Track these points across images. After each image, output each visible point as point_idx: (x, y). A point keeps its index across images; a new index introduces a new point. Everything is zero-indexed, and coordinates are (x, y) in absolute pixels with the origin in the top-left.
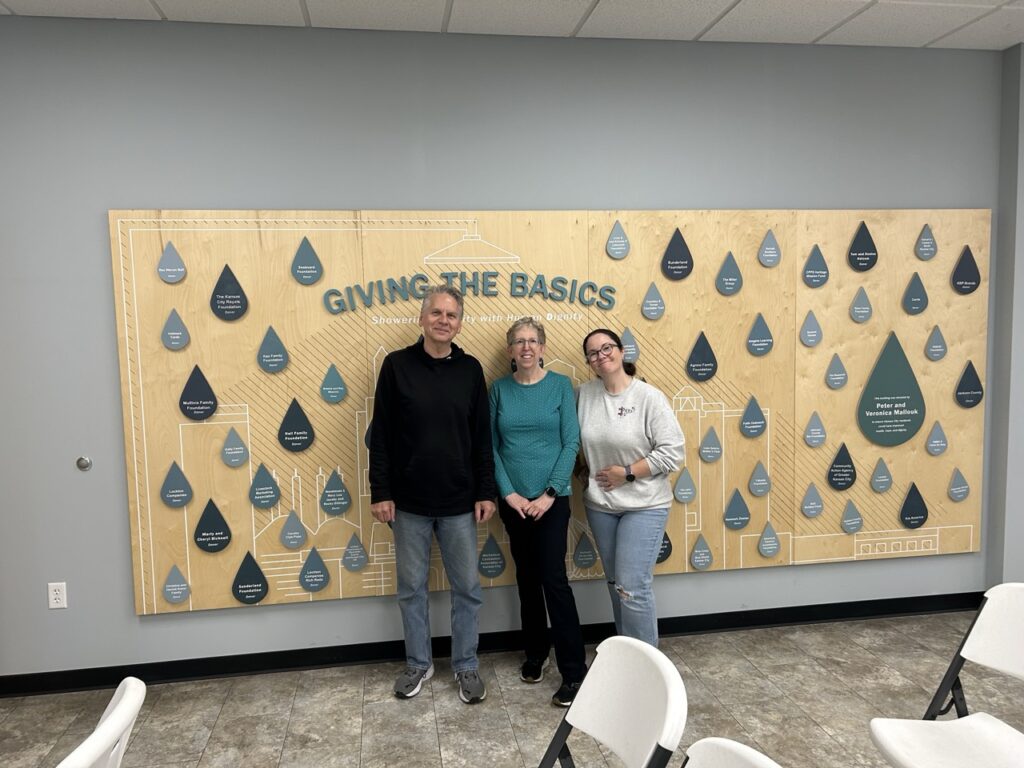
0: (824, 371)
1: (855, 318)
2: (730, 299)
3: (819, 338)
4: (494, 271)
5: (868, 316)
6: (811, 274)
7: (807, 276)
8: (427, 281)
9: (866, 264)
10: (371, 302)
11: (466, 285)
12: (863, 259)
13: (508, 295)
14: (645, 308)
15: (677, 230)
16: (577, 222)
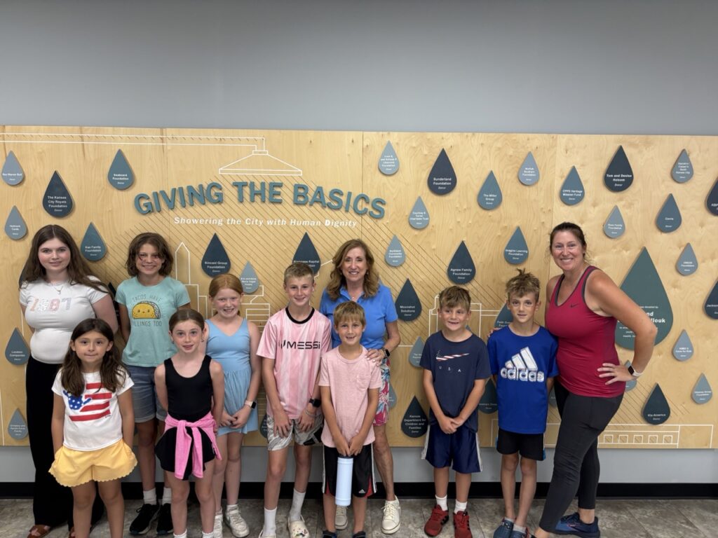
1: (608, 234)
2: (490, 213)
4: (279, 182)
5: (622, 232)
6: (568, 193)
7: (564, 195)
8: (221, 189)
9: (621, 185)
10: (174, 206)
11: (254, 194)
12: (618, 180)
13: (291, 202)
14: (411, 219)
15: (443, 150)
16: (353, 141)
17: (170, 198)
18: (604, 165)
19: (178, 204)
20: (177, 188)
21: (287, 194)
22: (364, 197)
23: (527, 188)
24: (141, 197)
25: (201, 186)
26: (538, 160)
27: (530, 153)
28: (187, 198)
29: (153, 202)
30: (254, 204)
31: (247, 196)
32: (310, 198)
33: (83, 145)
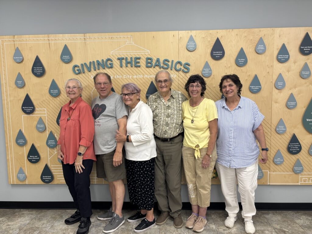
0: (286, 100)
1: (302, 77)
2: (242, 68)
3: (284, 86)
4: (139, 57)
5: (309, 75)
6: (281, 57)
7: (279, 58)
8: (112, 61)
9: (308, 52)
10: (91, 70)
11: (127, 63)
12: (307, 49)
13: (145, 67)
14: (203, 72)
15: (218, 38)
16: (174, 36)
17: (89, 66)
18: (299, 42)
19: (92, 69)
20: (92, 62)
21: (143, 63)
22: (179, 63)
23: (260, 55)
24: (75, 66)
25: (103, 60)
26: (265, 41)
27: (261, 38)
28: (96, 66)
29: (81, 69)
30: (127, 68)
31: (124, 64)
32: (154, 64)
33: (49, 43)
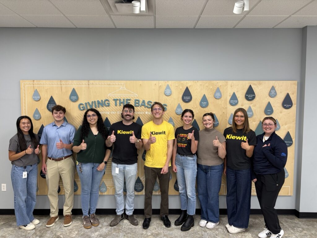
5: (252, 115)
7: (231, 102)
8: (109, 101)
11: (120, 103)
12: (250, 97)
14: (176, 111)
15: (187, 87)
16: (155, 84)
18: (245, 91)
20: (94, 101)
23: (217, 100)
24: (81, 104)
25: (102, 101)
26: (221, 90)
27: (218, 88)
28: (97, 105)
29: (85, 106)
31: (118, 104)
32: (140, 104)
33: (61, 86)
